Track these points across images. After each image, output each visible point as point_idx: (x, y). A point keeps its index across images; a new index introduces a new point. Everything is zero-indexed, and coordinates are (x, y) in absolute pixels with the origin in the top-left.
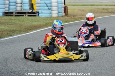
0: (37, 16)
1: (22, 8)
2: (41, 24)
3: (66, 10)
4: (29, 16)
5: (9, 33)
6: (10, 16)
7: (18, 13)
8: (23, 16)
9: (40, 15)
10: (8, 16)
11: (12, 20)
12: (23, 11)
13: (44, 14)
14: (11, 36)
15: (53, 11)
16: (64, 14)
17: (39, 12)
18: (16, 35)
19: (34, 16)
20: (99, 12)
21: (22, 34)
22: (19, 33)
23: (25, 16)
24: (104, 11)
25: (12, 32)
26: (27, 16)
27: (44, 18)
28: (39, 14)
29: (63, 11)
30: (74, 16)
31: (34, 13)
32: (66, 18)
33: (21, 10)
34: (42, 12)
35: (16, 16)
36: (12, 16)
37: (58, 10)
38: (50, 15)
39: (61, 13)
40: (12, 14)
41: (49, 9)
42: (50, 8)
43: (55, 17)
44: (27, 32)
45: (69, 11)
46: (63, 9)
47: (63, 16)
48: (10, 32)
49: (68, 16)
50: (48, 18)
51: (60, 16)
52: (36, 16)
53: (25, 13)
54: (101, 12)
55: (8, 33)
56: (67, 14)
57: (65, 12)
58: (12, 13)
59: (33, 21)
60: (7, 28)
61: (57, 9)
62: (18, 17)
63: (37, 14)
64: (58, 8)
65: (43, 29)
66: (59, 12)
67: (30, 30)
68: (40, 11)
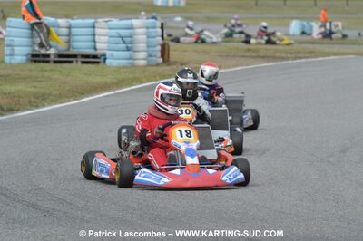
0: (102, 64)
1: (69, 46)
2: (108, 80)
3: (167, 51)
4: (83, 62)
5: (33, 100)
6: (44, 62)
7: (61, 56)
8: (71, 62)
9: (108, 61)
10: (39, 61)
11: (46, 71)
12: (71, 52)
13: (116, 59)
14: (37, 107)
15: (137, 53)
16: (161, 60)
17: (105, 55)
18: (49, 105)
19: (94, 63)
20: (238, 57)
21: (61, 103)
22: (55, 102)
23: (75, 62)
24: (248, 54)
25: (41, 99)
26: (79, 63)
27: (116, 67)
28: (105, 59)
29: (159, 54)
30: (182, 65)
31: (95, 57)
32: (166, 69)
33: (68, 49)
34: (112, 55)
35: (55, 62)
36: (48, 62)
37: (147, 51)
38: (131, 61)
39: (154, 58)
40: (47, 59)
41: (128, 49)
42: (129, 46)
43: (142, 67)
44: (74, 100)
45: (171, 52)
46: (159, 48)
47: (158, 65)
48: (38, 98)
49: (168, 65)
50: (124, 67)
51: (152, 63)
52: (98, 63)
53: (75, 56)
54: (243, 56)
55: (30, 102)
56: (168, 60)
57: (162, 56)
58: (48, 56)
59: (90, 75)
60: (32, 89)
61: (145, 48)
62: (59, 65)
63: (101, 60)
64: (148, 47)
65: (112, 93)
66: (150, 56)
67: (83, 94)
68: (108, 53)
